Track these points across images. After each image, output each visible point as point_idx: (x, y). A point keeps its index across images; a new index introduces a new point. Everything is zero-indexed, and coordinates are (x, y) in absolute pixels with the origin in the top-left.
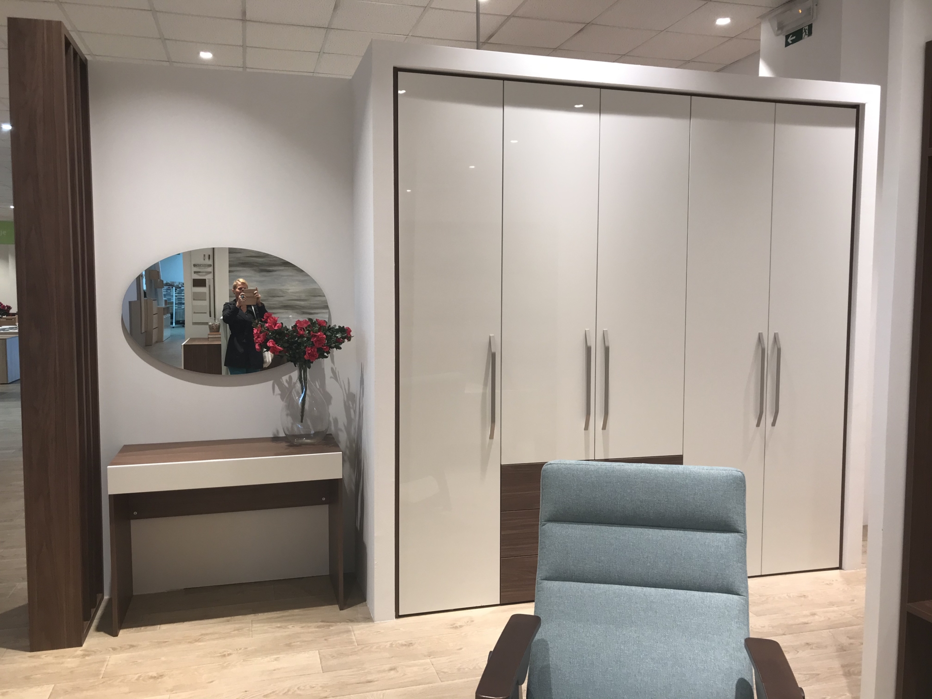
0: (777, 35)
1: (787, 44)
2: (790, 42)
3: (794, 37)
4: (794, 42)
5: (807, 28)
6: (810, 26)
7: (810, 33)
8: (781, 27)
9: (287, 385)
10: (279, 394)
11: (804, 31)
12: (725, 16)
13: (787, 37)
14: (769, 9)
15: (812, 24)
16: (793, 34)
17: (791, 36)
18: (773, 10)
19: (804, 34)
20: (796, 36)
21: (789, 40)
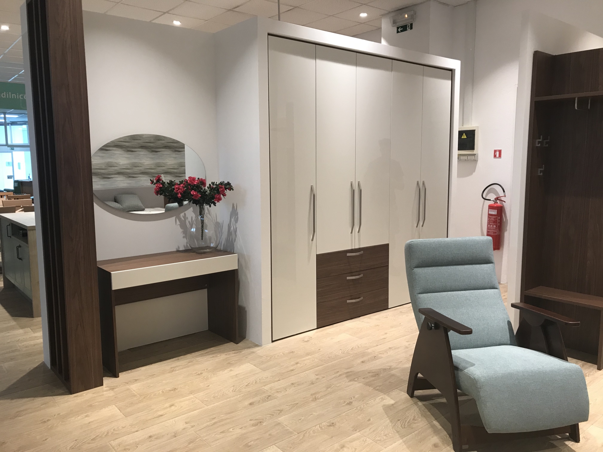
0: (393, 26)
1: (398, 32)
2: (400, 31)
3: (402, 29)
4: (402, 31)
5: (410, 25)
6: (411, 25)
7: (411, 28)
8: (394, 22)
9: (183, 219)
10: (179, 225)
11: (407, 26)
12: (364, 12)
13: (398, 28)
14: (388, 12)
15: (412, 23)
16: (401, 27)
17: (400, 28)
18: (389, 13)
19: (408, 28)
20: (404, 28)
21: (399, 30)
